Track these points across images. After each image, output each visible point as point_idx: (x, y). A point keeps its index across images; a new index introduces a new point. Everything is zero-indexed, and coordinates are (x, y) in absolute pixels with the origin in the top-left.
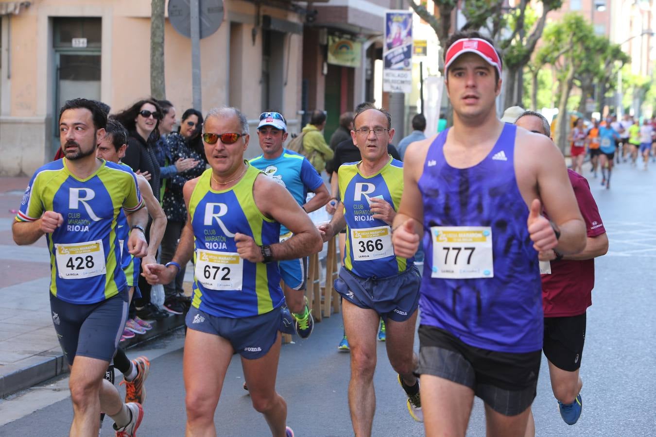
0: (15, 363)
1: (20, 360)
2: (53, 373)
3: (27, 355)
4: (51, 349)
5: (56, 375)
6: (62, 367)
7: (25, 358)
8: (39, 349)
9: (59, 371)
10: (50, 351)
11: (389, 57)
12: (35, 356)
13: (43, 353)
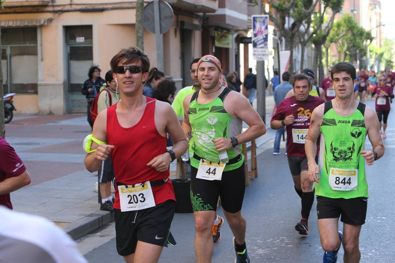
0: (77, 221)
1: (79, 219)
2: (98, 226)
3: (83, 217)
4: (95, 212)
5: (99, 227)
6: (102, 222)
7: (82, 218)
8: (89, 213)
9: (101, 225)
10: (95, 214)
11: (255, 41)
12: (87, 217)
13: (91, 215)
